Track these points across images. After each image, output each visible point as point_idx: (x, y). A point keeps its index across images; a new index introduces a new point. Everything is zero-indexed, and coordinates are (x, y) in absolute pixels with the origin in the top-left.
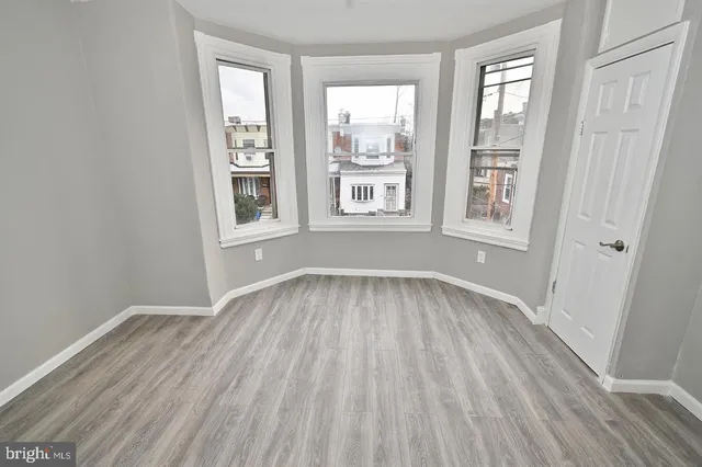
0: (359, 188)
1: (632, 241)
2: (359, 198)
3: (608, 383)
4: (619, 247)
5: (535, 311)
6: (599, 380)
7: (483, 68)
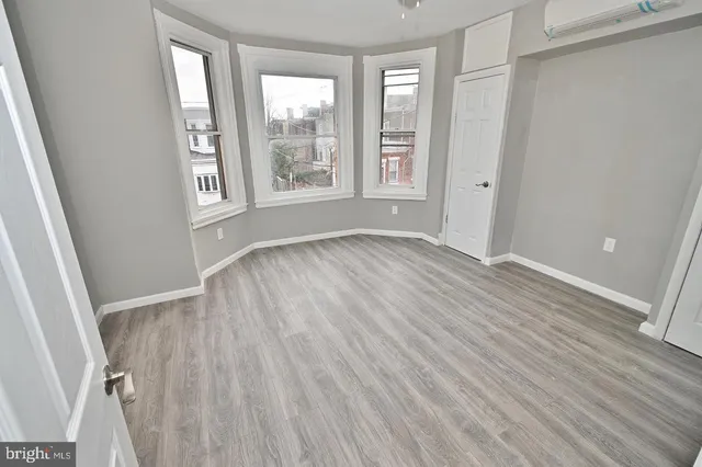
0: (206, 179)
1: (492, 180)
2: (208, 189)
3: (487, 261)
4: (486, 185)
5: (437, 237)
6: (483, 262)
7: (383, 72)
